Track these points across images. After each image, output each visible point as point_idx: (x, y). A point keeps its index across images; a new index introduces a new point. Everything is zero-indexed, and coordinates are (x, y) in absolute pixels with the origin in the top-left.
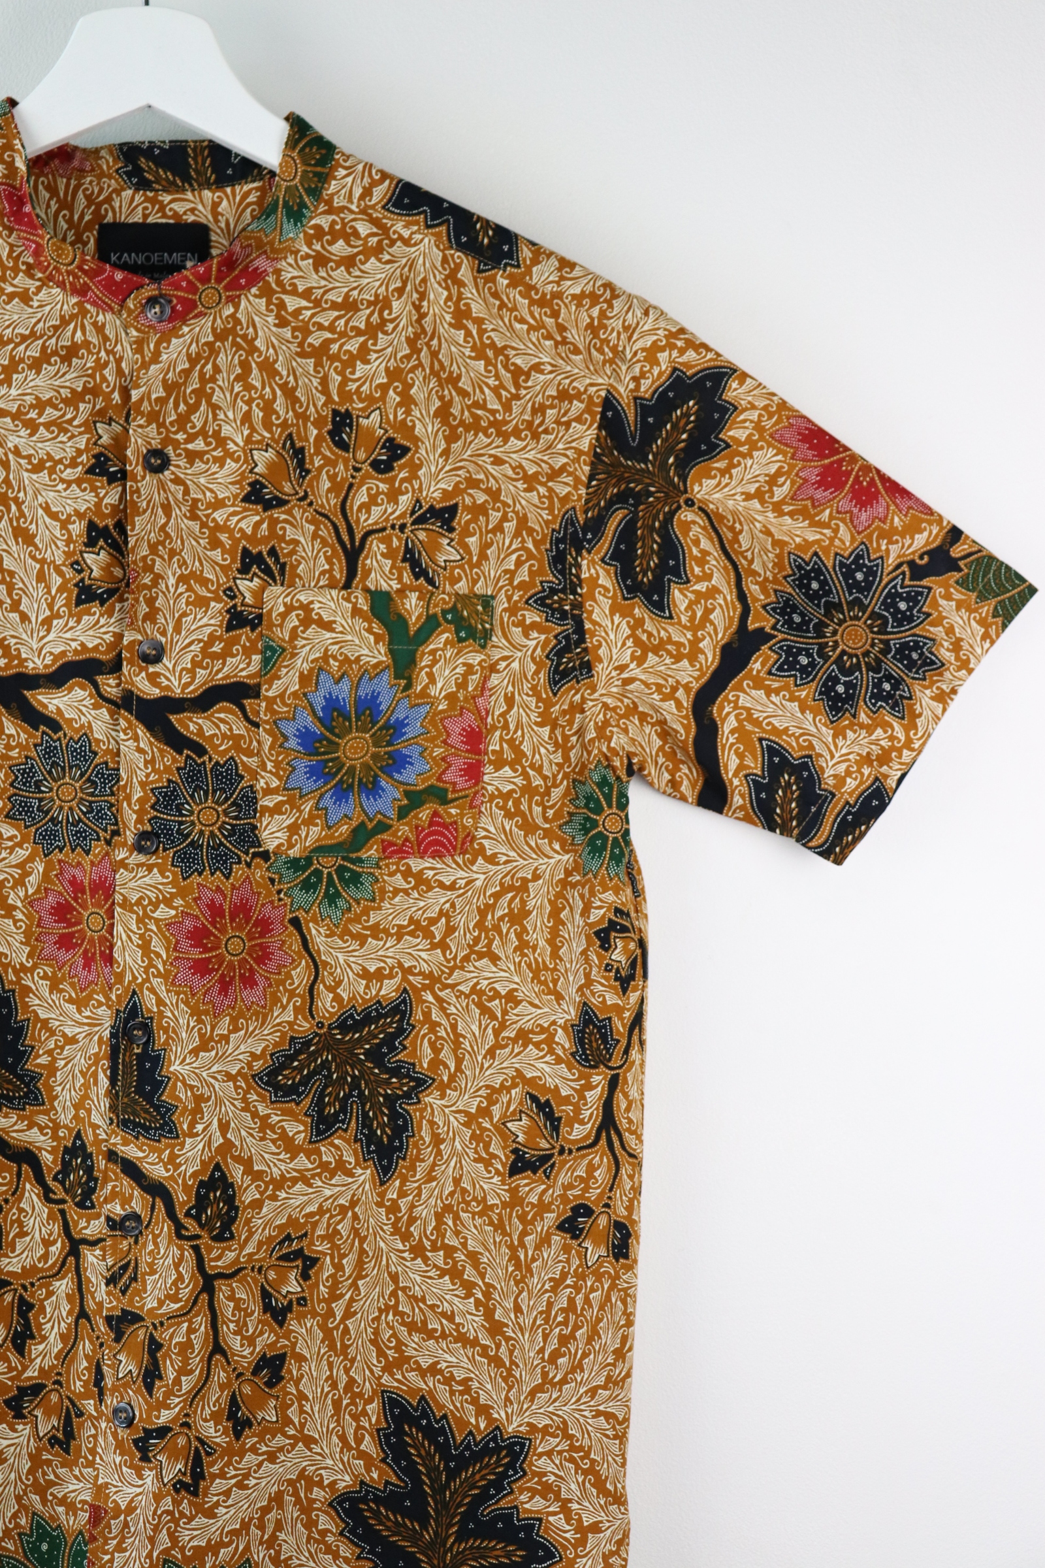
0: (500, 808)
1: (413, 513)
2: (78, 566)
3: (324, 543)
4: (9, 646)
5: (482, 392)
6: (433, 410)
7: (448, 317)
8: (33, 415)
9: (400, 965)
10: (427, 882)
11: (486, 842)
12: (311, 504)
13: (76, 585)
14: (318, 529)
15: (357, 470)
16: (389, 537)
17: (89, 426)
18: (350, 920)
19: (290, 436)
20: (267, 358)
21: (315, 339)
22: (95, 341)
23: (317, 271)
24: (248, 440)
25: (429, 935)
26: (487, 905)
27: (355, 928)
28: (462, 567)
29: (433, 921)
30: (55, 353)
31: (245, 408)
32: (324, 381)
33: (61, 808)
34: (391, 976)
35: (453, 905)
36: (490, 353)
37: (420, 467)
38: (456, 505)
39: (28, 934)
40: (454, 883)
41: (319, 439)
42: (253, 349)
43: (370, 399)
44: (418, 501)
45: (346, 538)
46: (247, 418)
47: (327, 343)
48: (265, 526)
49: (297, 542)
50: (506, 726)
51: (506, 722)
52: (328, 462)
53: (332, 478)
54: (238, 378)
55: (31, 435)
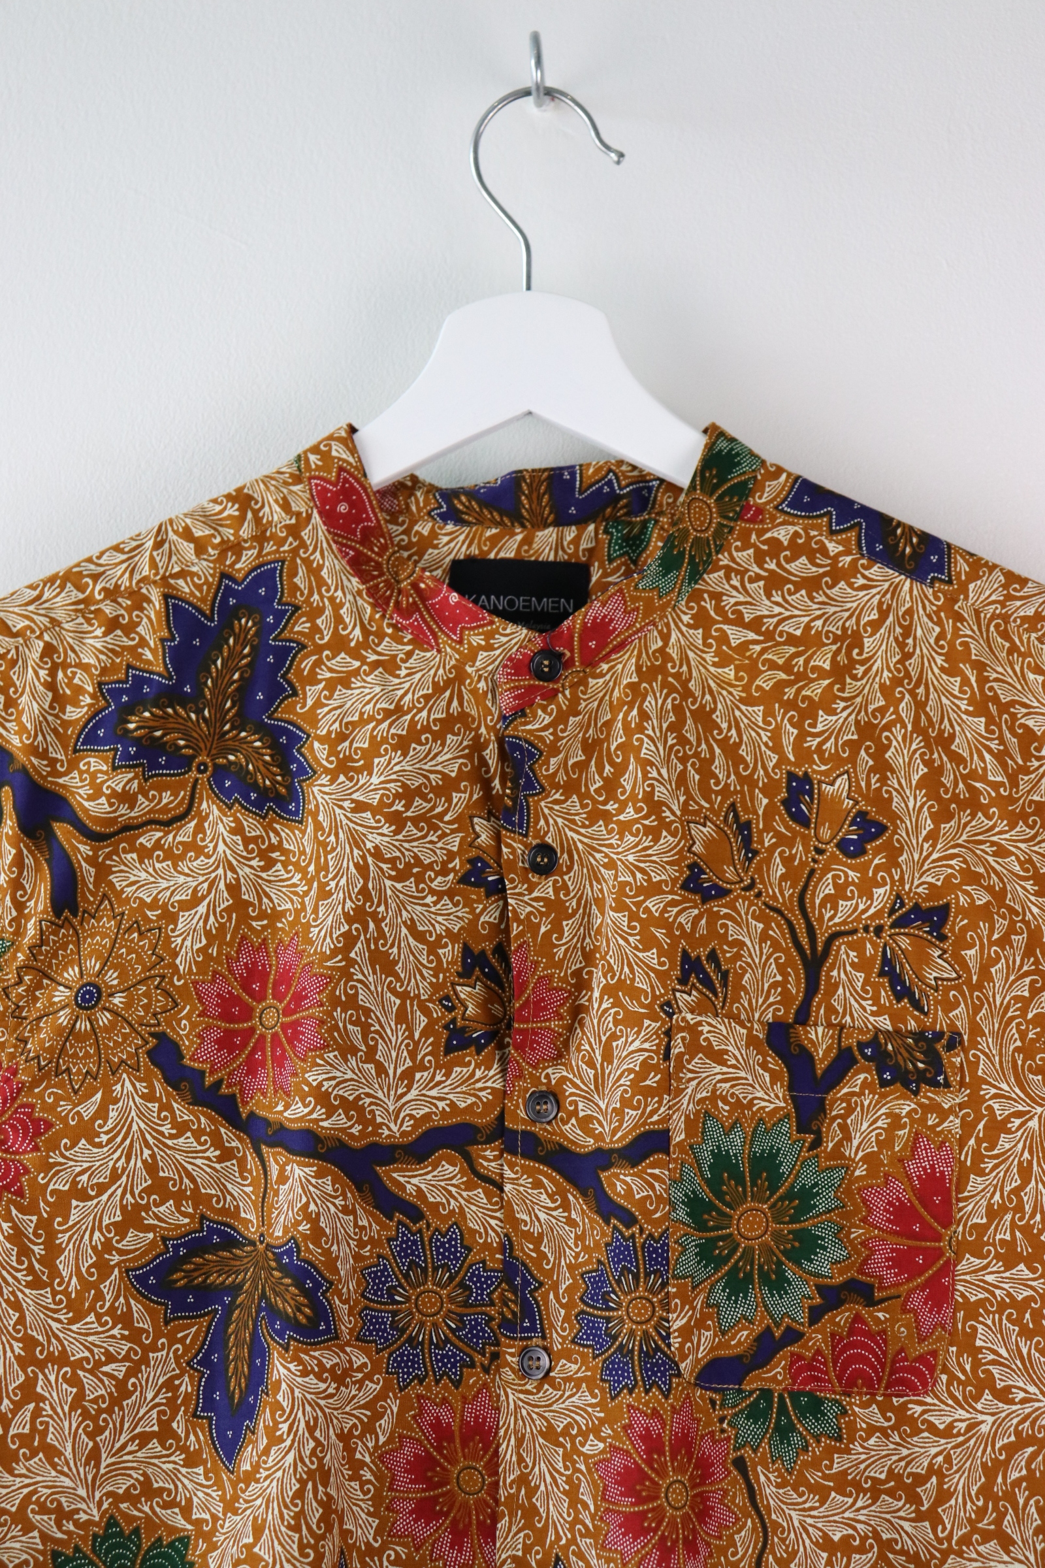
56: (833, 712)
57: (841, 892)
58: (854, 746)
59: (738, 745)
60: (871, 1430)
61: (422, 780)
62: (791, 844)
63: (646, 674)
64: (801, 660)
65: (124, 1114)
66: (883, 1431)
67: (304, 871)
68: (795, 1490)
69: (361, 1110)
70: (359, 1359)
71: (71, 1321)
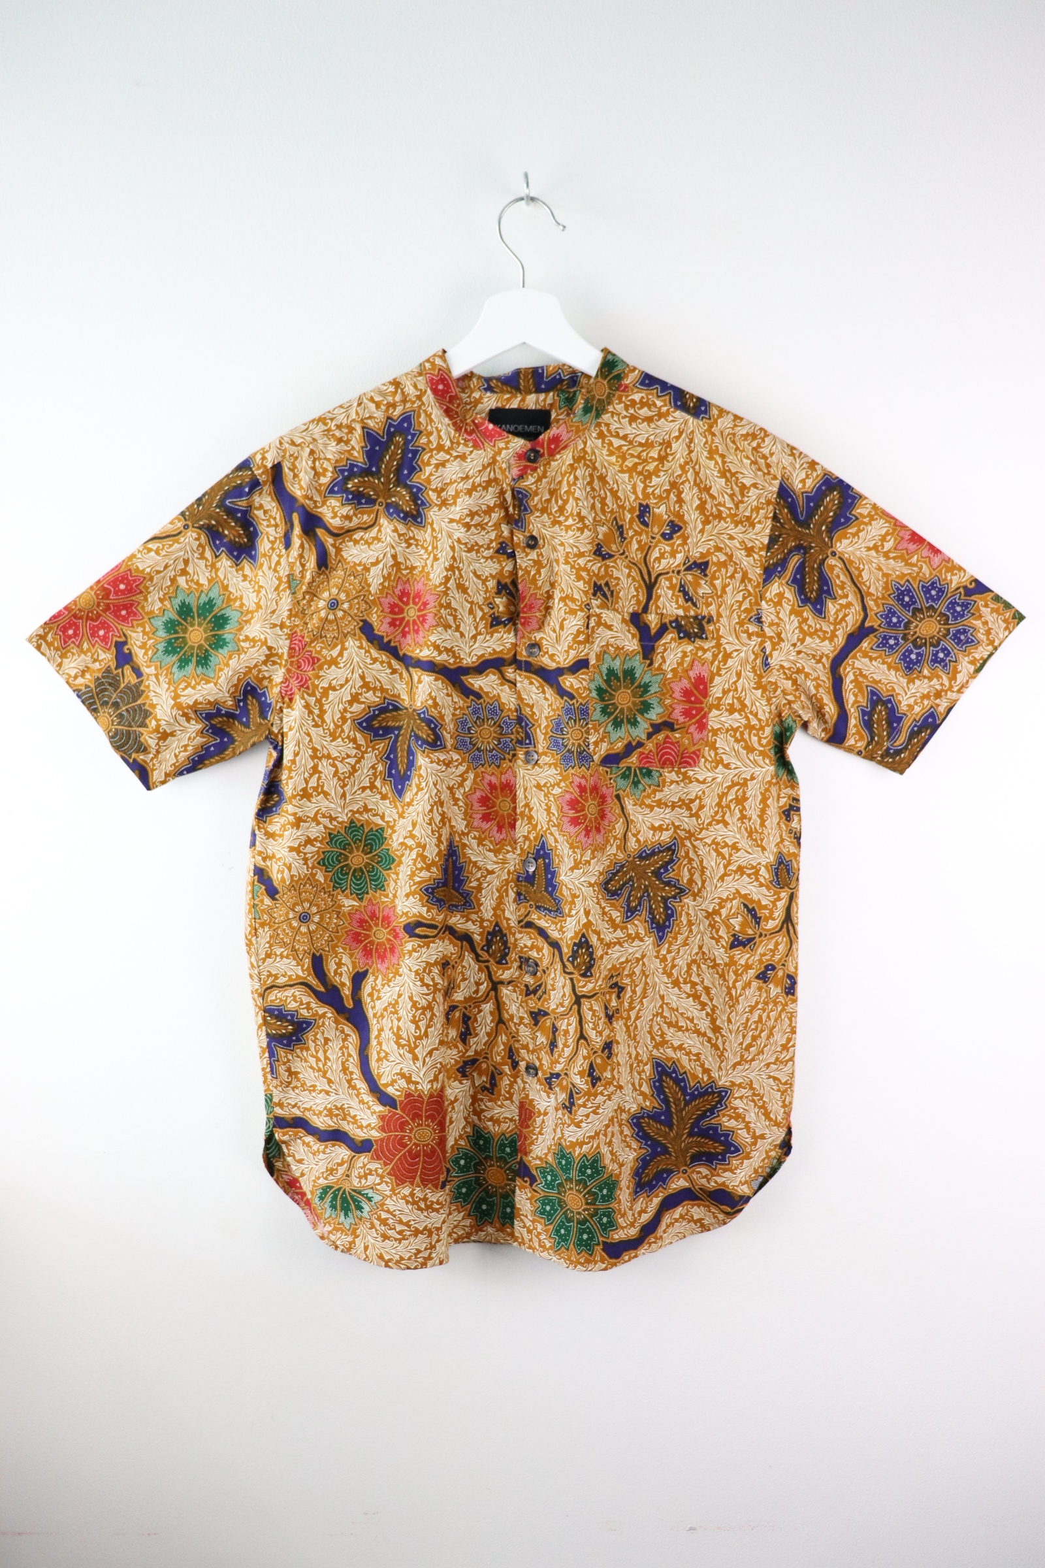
56: (659, 476)
57: (662, 556)
58: (668, 492)
59: (617, 491)
60: (672, 782)
61: (478, 508)
62: (640, 534)
63: (577, 460)
64: (645, 454)
65: (350, 655)
66: (677, 782)
67: (426, 549)
68: (640, 806)
69: (454, 652)
70: (456, 756)
71: (332, 741)
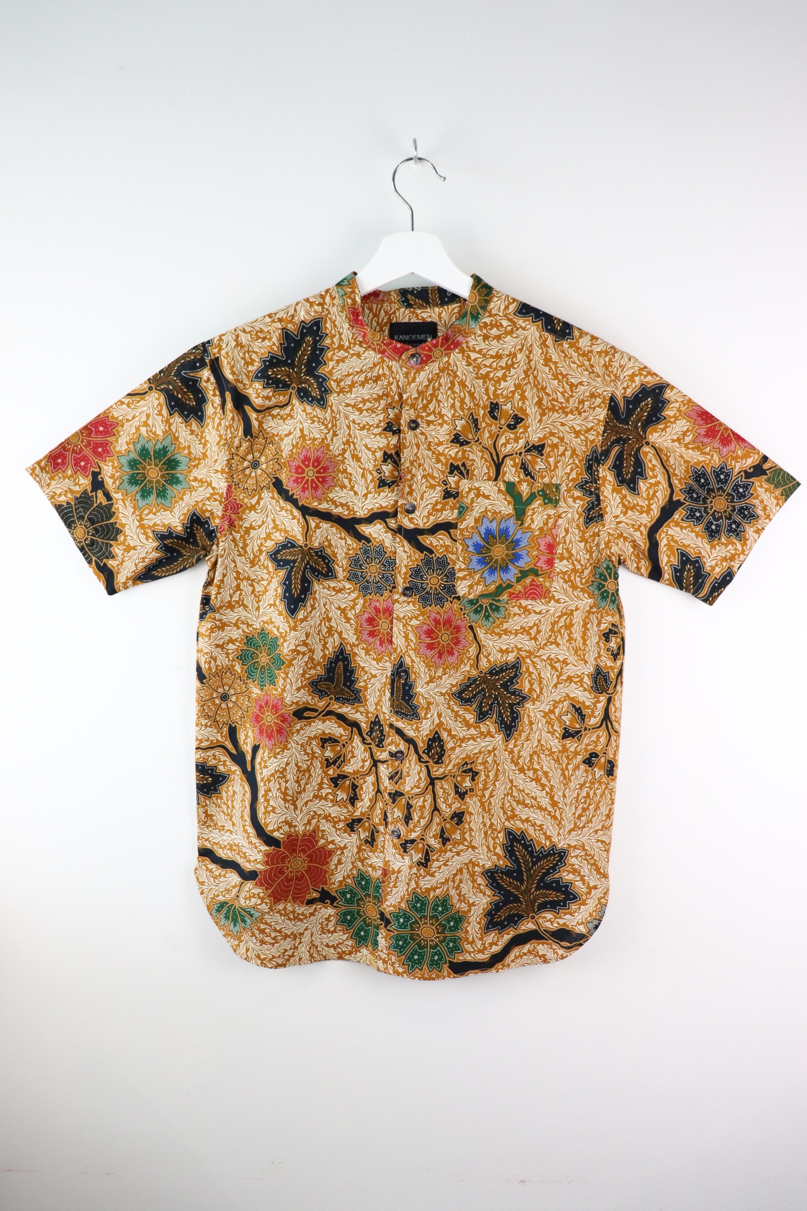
0: (562, 579)
1: (525, 447)
2: (379, 471)
3: (486, 460)
4: (349, 506)
5: (556, 394)
6: (535, 402)
7: (542, 361)
8: (361, 405)
9: (516, 647)
10: (529, 611)
11: (555, 593)
12: (480, 443)
13: (378, 479)
14: (483, 454)
15: (501, 428)
16: (515, 458)
17: (385, 410)
18: (494, 627)
19: (472, 413)
20: (462, 380)
21: (483, 371)
22: (388, 373)
23: (484, 342)
24: (453, 416)
25: (529, 634)
26: (555, 621)
27: (497, 630)
28: (546, 471)
29: (531, 628)
30: (371, 379)
31: (452, 402)
32: (487, 390)
33: (371, 576)
34: (512, 652)
35: (540, 621)
36: (560, 377)
37: (528, 427)
38: (544, 444)
39: (356, 630)
40: (541, 611)
41: (484, 415)
42: (456, 376)
43: (507, 397)
44: (527, 442)
45: (495, 458)
46: (453, 406)
47: (488, 373)
48: (460, 453)
49: (474, 460)
50: (565, 542)
51: (565, 540)
52: (488, 425)
53: (490, 432)
54: (449, 389)
55: (360, 414)
